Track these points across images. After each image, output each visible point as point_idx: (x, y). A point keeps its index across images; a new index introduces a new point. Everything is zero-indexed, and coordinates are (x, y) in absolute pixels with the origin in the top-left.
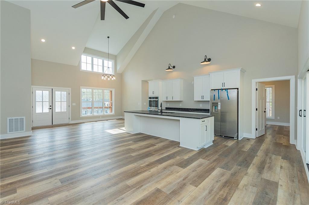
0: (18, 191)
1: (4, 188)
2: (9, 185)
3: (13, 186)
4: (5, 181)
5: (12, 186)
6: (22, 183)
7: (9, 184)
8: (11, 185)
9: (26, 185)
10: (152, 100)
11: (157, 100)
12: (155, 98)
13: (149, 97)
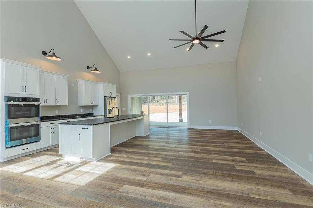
10: (22, 103)
11: (38, 103)
12: (31, 99)
13: (8, 97)
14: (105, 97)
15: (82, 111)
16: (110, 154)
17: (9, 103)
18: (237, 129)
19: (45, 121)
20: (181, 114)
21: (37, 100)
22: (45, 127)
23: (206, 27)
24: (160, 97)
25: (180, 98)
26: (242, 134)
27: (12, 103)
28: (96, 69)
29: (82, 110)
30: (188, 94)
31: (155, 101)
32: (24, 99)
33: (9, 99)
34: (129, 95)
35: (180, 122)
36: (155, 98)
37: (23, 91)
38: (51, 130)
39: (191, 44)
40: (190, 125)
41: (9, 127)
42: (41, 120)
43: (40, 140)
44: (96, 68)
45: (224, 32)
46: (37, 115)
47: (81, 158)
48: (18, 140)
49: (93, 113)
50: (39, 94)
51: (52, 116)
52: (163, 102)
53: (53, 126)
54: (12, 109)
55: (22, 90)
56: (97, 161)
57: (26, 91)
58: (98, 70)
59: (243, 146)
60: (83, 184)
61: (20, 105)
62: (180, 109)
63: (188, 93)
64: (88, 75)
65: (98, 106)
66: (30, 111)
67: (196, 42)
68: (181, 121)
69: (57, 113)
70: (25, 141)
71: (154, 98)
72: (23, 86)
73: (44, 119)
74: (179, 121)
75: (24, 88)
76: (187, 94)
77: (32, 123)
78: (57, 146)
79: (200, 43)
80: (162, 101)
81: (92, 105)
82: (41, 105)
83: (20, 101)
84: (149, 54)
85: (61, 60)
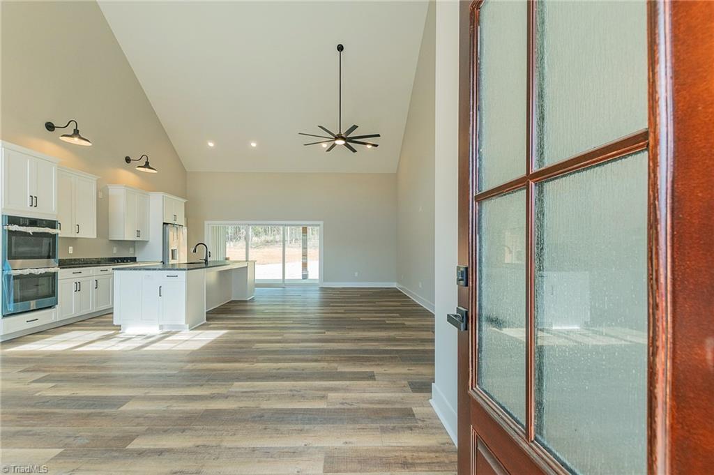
10: (31, 230)
11: (54, 231)
12: (44, 222)
13: (9, 216)
14: (164, 223)
15: (115, 253)
16: (205, 321)
17: (10, 229)
18: (395, 286)
19: (66, 268)
20: (305, 266)
21: (52, 224)
22: (66, 278)
23: (355, 127)
24: (252, 228)
25: (305, 230)
26: (401, 292)
27: (15, 228)
28: (147, 165)
30: (322, 226)
32: (33, 223)
33: (12, 220)
34: (206, 222)
35: (303, 279)
36: (240, 231)
37: (31, 206)
38: (74, 285)
39: (332, 143)
40: (324, 281)
41: (11, 275)
42: (59, 265)
43: (57, 304)
44: (147, 163)
45: (378, 135)
46: (53, 256)
47: (161, 327)
48: (23, 301)
49: (135, 258)
50: (56, 213)
52: (260, 241)
53: (77, 278)
54: (15, 240)
55: (29, 203)
56: (193, 329)
57: (35, 206)
58: (151, 166)
59: (399, 304)
60: (196, 349)
61: (28, 234)
62: (305, 255)
63: (321, 223)
64: (127, 176)
65: (147, 241)
66: (42, 245)
67: (340, 142)
68: (305, 277)
69: (71, 254)
70: (33, 304)
71: (237, 230)
72: (31, 196)
73: (64, 264)
74: (301, 278)
75: (34, 201)
76: (319, 225)
77: (45, 270)
78: (109, 313)
79: (346, 145)
80: (255, 239)
81: (138, 239)
82: (59, 236)
83: (28, 226)
84: (254, 145)
85: (91, 144)
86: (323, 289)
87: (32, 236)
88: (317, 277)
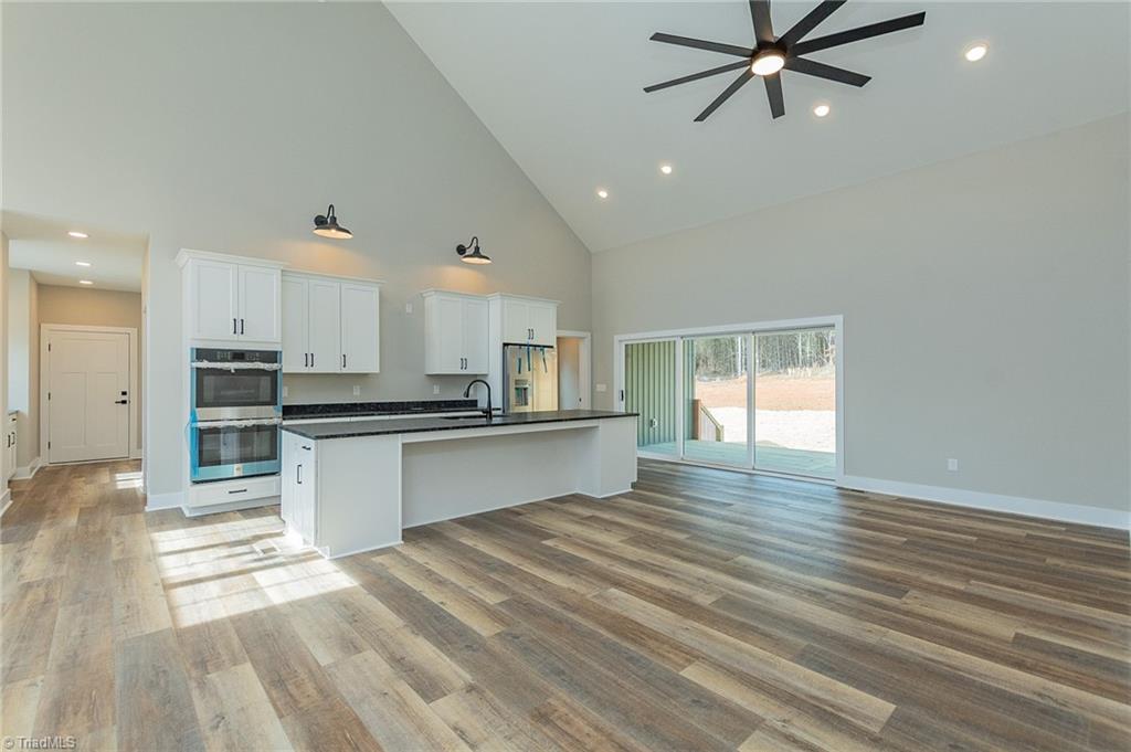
0: (1013, 635)
1: (1045, 665)
2: (1029, 665)
3: (1017, 653)
4: (1038, 689)
5: (1021, 658)
6: (991, 646)
7: (1028, 668)
8: (1023, 661)
9: (982, 635)
10: (233, 366)
11: (275, 366)
12: (257, 354)
13: (197, 349)
14: (505, 345)
15: (436, 393)
16: (400, 543)
17: (201, 366)
21: (272, 357)
27: (205, 364)
28: (477, 253)
29: (436, 390)
31: (828, 359)
32: (239, 356)
33: (201, 354)
34: (617, 338)
37: (235, 333)
42: (284, 414)
43: (281, 470)
44: (477, 249)
46: (273, 401)
48: (221, 465)
49: (477, 401)
50: (279, 341)
51: (342, 405)
54: (209, 380)
55: (231, 329)
57: (242, 333)
58: (483, 254)
61: (228, 372)
63: (837, 319)
64: (461, 274)
65: (486, 375)
66: (258, 387)
69: (356, 396)
70: (238, 469)
72: (235, 320)
75: (239, 326)
76: (834, 325)
77: (254, 422)
81: (464, 372)
82: (284, 371)
83: (228, 361)
84: (667, 170)
85: (350, 236)
86: (845, 493)
87: (233, 374)
88: (832, 449)
